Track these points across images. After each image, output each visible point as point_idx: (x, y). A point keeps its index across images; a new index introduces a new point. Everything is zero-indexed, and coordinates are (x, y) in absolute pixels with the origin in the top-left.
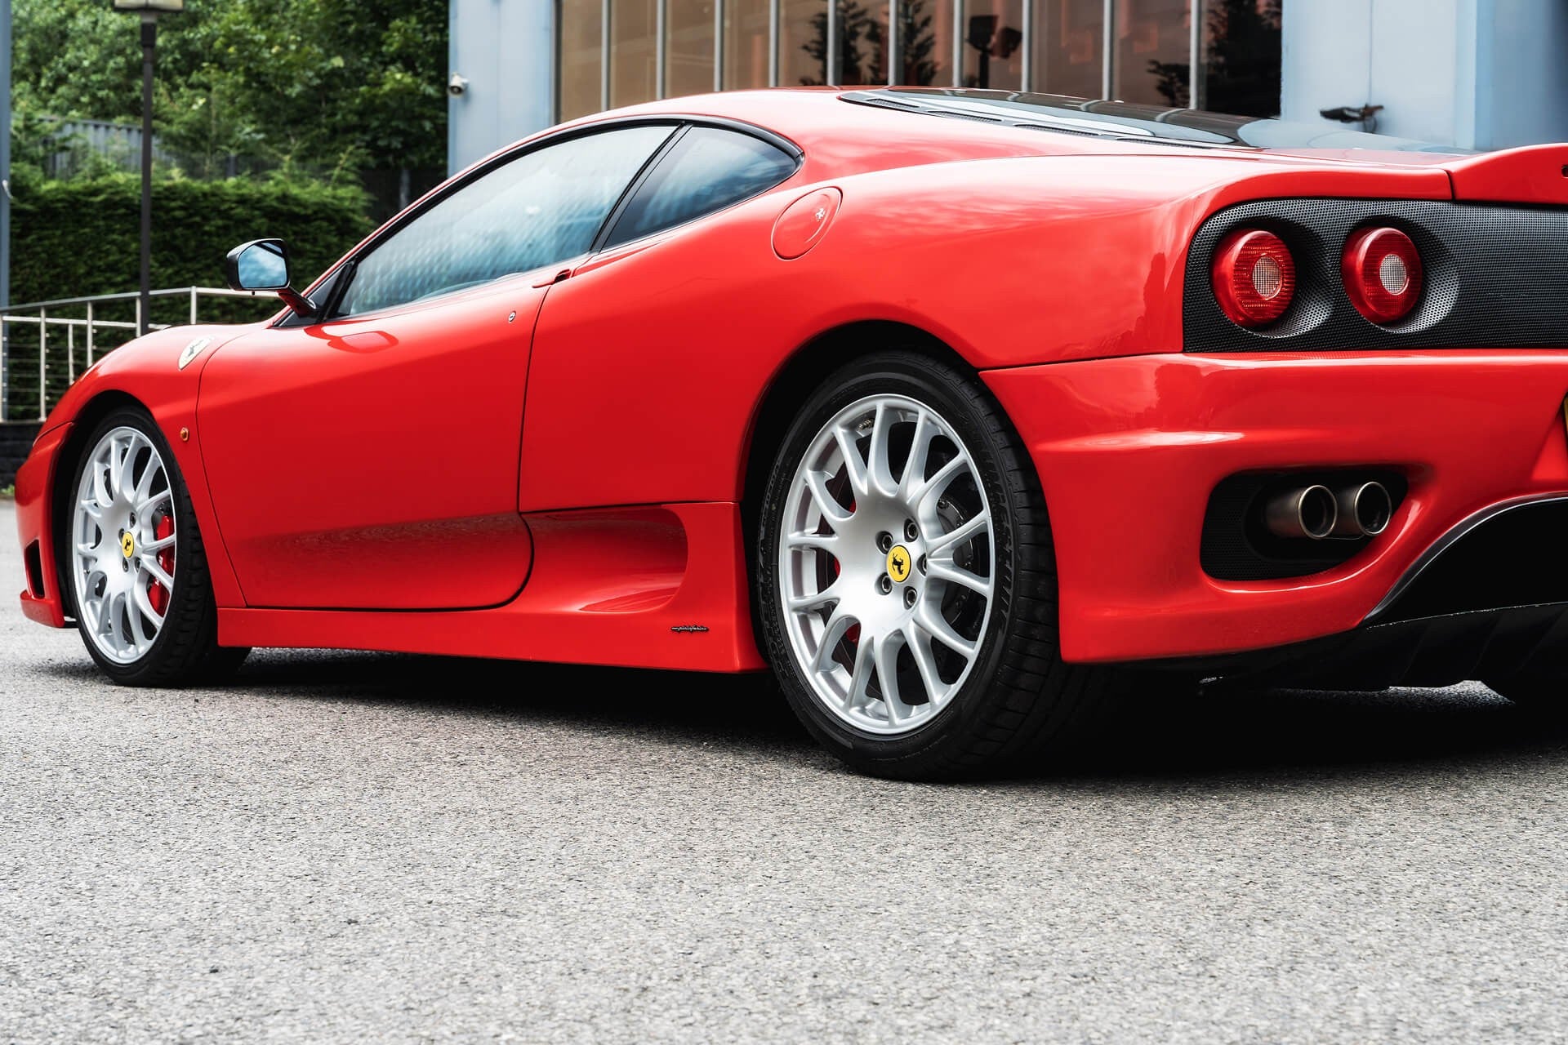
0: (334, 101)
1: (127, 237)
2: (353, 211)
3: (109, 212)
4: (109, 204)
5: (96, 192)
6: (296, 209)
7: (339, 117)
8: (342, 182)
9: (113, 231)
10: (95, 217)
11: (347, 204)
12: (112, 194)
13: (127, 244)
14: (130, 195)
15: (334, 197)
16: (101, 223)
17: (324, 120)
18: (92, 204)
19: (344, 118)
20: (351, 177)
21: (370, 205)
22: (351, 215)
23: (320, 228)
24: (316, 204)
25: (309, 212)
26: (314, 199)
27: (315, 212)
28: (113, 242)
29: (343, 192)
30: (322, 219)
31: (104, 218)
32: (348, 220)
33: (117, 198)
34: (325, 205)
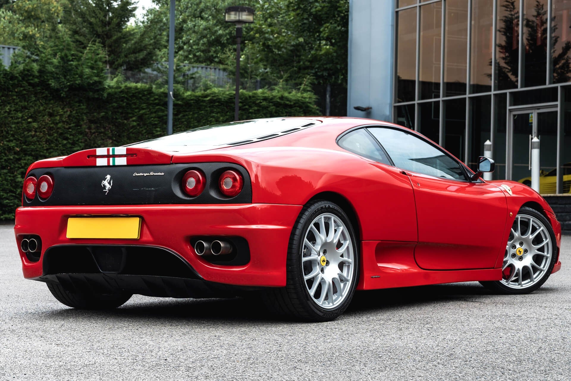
0: (299, 56)
1: (219, 115)
2: (310, 103)
3: (212, 104)
4: (212, 101)
5: (206, 96)
6: (287, 102)
7: (301, 63)
8: (305, 90)
9: (213, 112)
10: (206, 106)
11: (307, 100)
12: (213, 97)
13: (219, 118)
14: (220, 97)
15: (302, 97)
16: (208, 109)
17: (295, 64)
18: (205, 101)
19: (304, 63)
20: (309, 89)
21: (317, 100)
22: (309, 104)
23: (296, 110)
24: (295, 100)
25: (292, 103)
26: (294, 98)
27: (295, 104)
28: (213, 117)
29: (305, 95)
30: (298, 106)
31: (210, 107)
32: (308, 107)
33: (215, 98)
34: (298, 100)
